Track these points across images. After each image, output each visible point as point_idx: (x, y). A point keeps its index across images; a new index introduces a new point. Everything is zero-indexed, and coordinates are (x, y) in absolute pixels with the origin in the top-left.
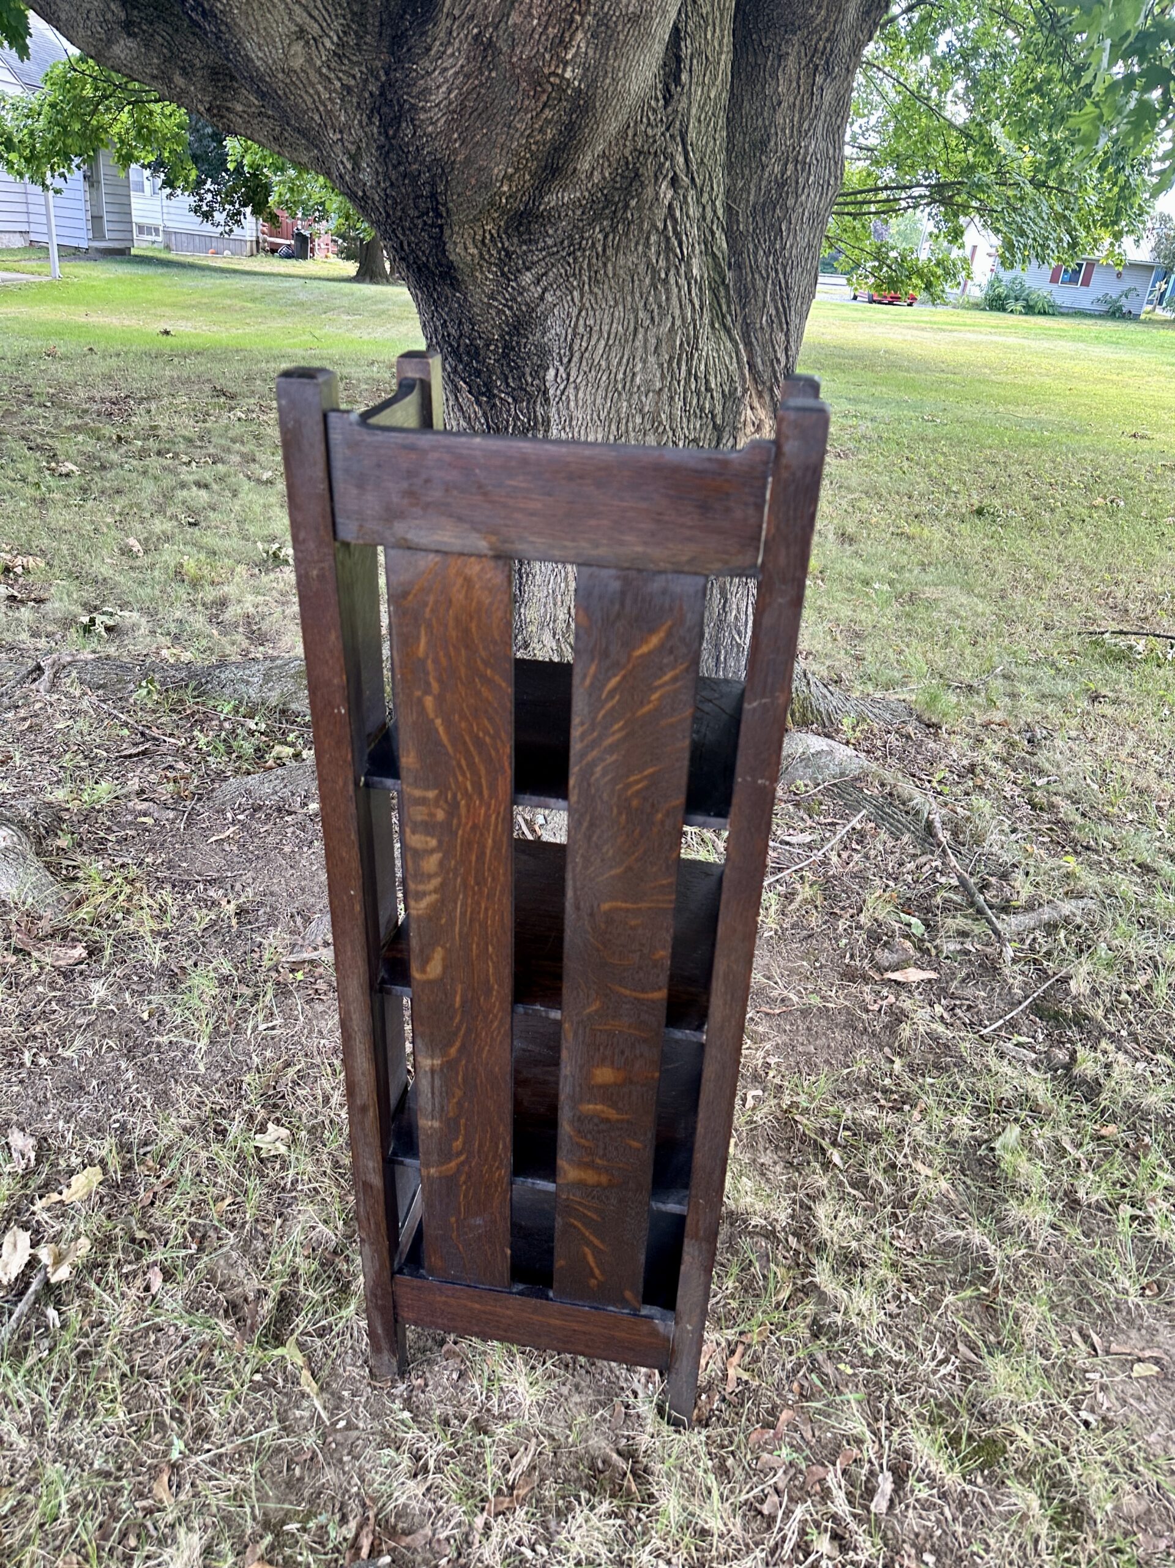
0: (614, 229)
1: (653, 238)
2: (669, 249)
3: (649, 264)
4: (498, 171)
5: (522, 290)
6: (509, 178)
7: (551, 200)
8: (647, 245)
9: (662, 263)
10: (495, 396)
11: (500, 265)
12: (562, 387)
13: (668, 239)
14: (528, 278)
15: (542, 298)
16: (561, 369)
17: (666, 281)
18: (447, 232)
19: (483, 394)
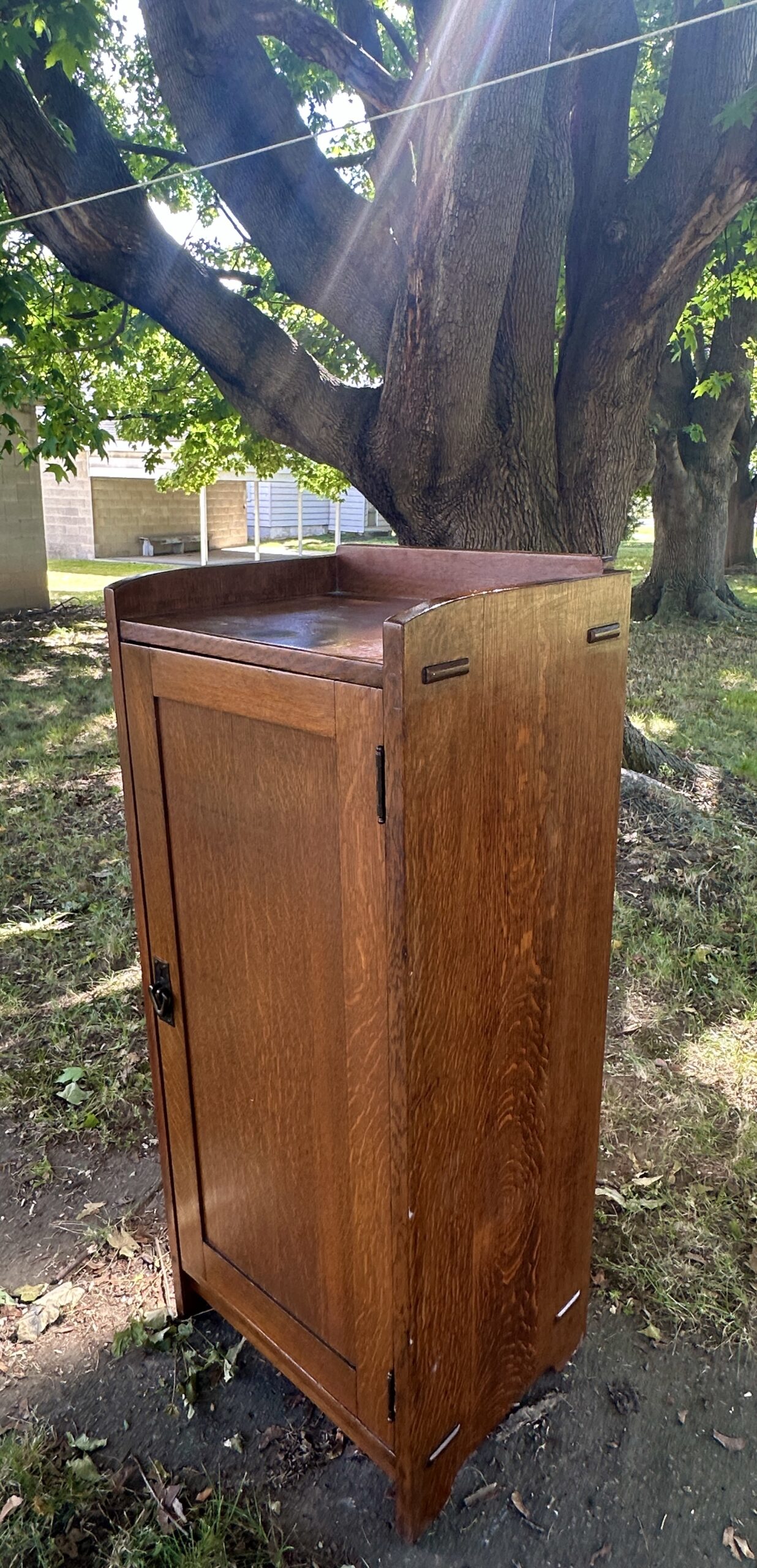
0: (478, 492)
1: (499, 494)
2: (509, 499)
3: (498, 507)
4: (411, 470)
5: (437, 523)
6: (417, 473)
7: (442, 481)
8: (496, 498)
9: (505, 506)
11: (425, 511)
13: (508, 494)
14: (440, 517)
15: (449, 526)
17: (508, 514)
18: (394, 499)
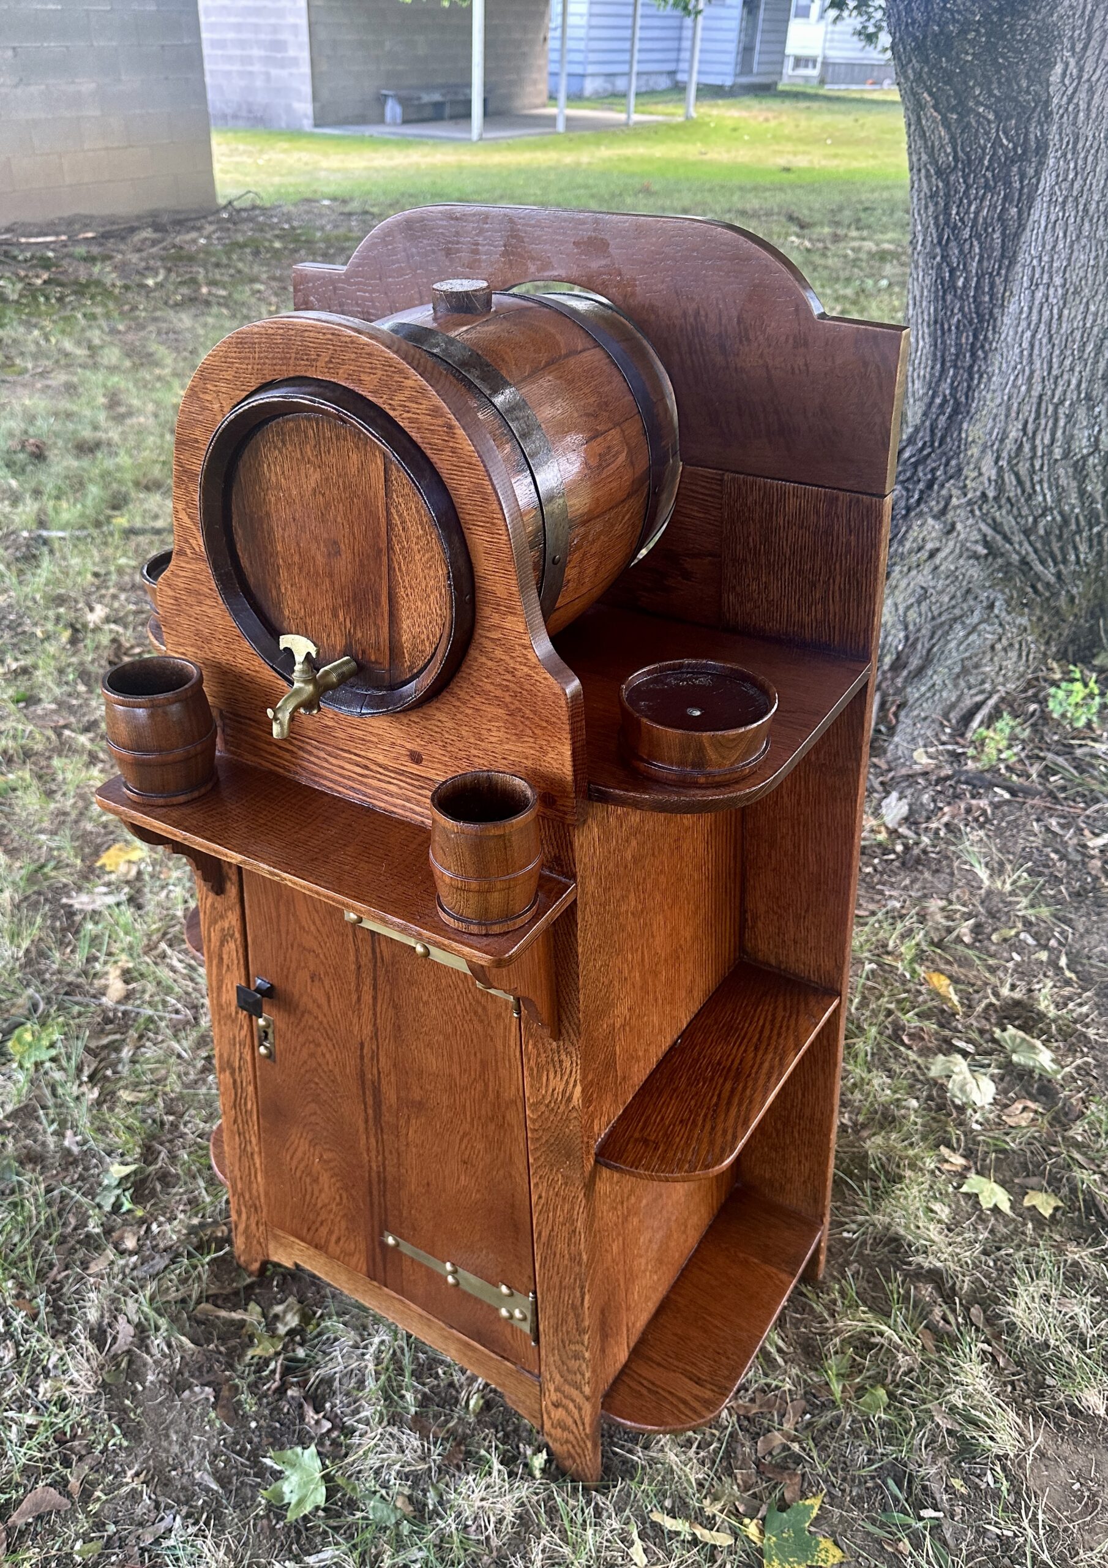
10: (971, 110)
12: (1069, 92)
16: (1072, 62)
19: (953, 110)
